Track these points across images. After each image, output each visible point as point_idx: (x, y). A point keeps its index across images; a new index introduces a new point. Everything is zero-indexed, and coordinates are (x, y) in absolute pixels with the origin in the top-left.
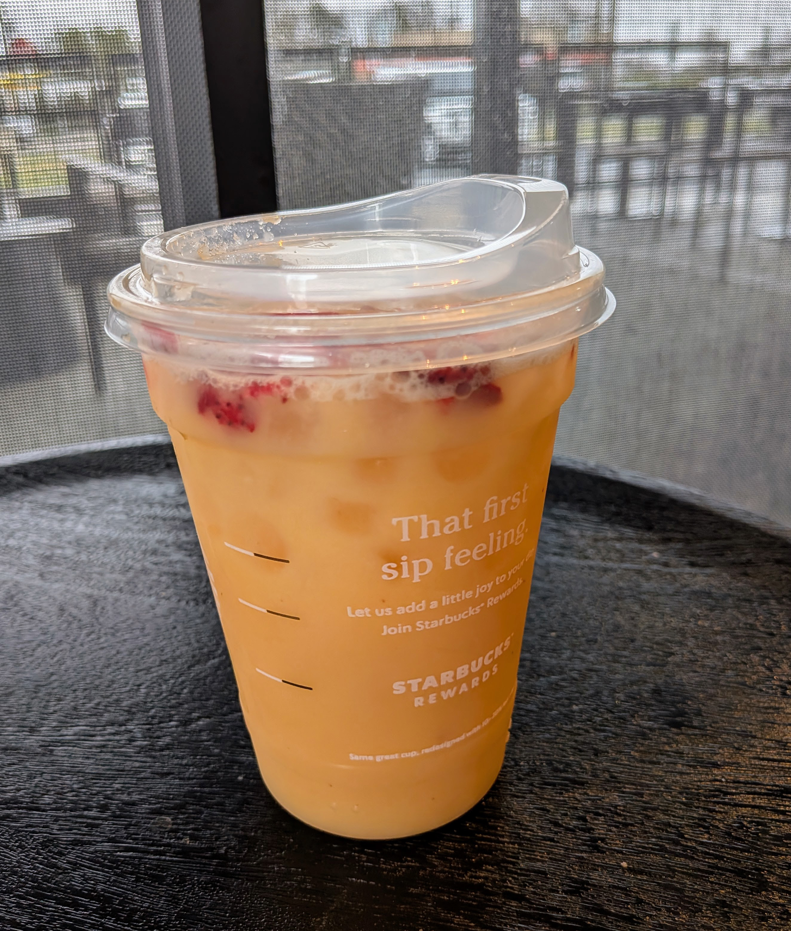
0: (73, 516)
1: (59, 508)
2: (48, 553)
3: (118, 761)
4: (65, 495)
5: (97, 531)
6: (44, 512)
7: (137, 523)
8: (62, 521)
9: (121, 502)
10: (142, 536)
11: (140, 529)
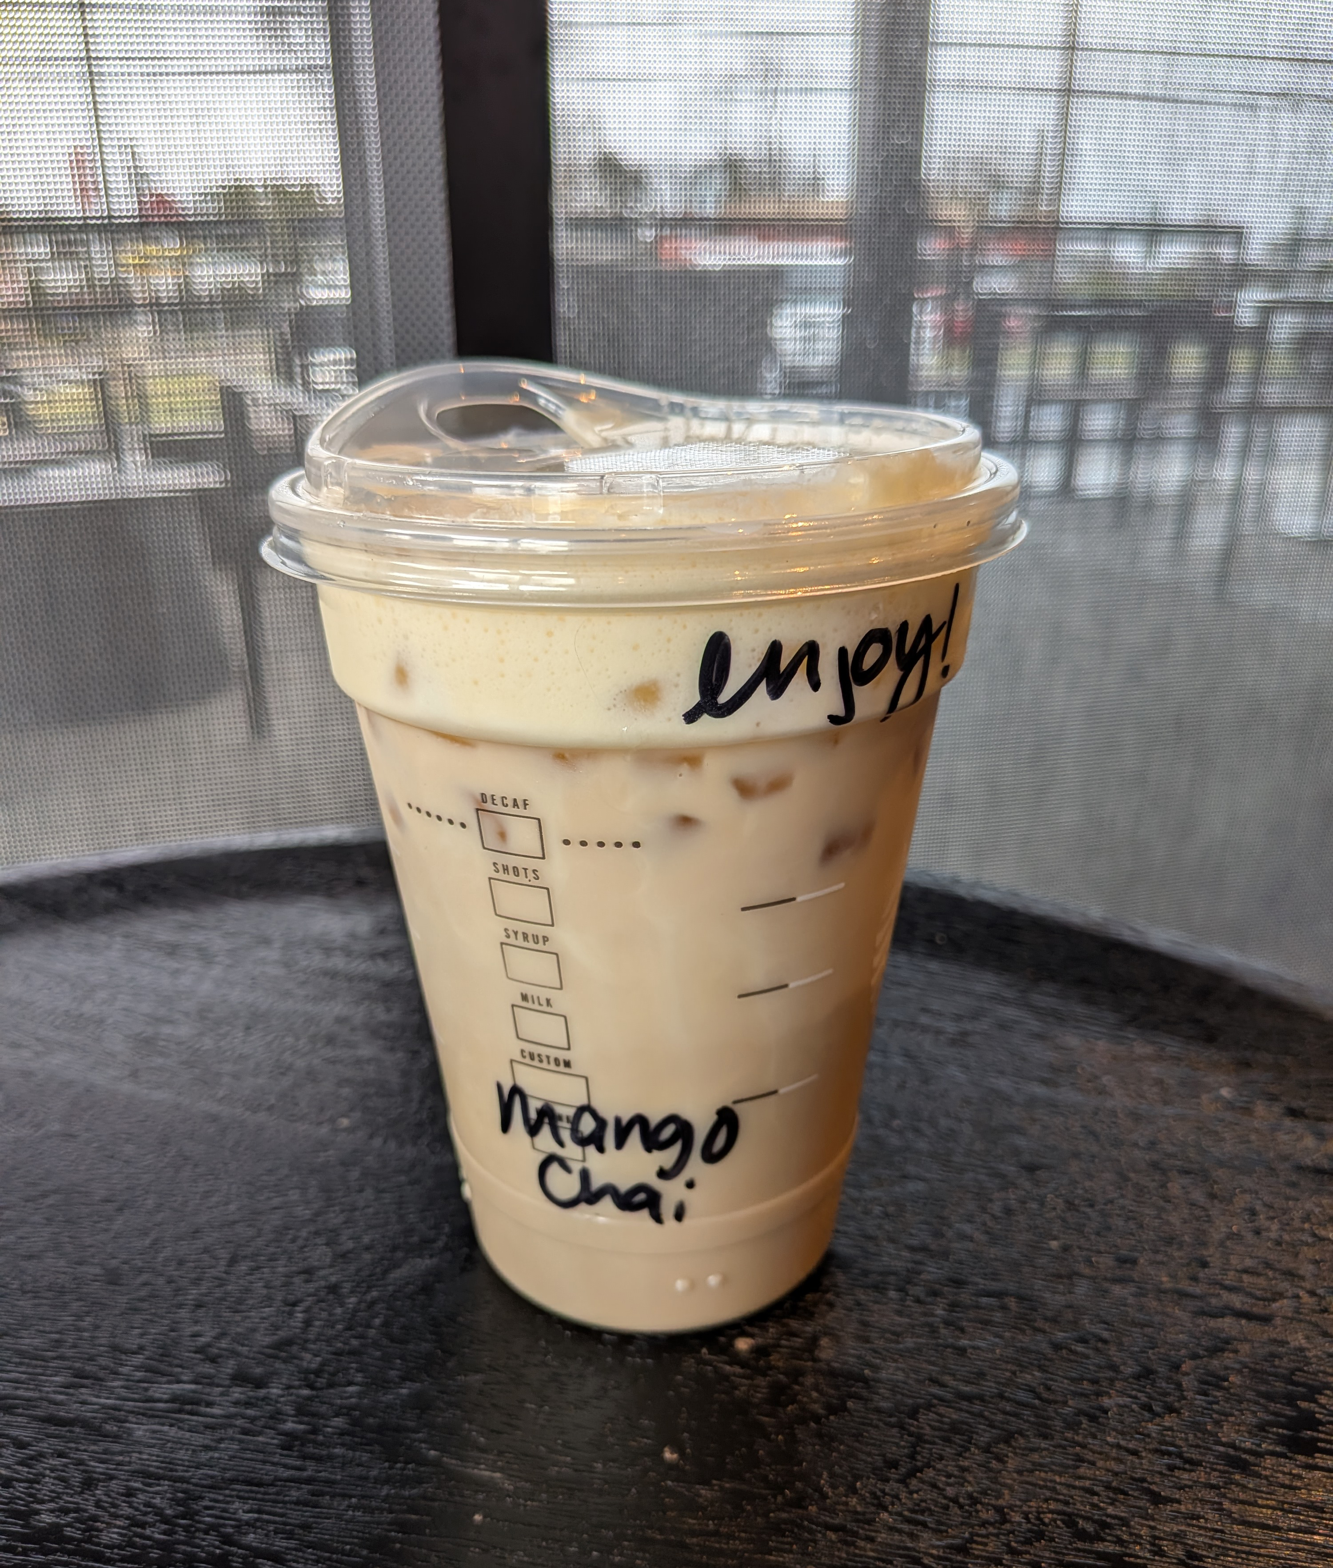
0: (195, 966)
1: (172, 950)
2: (150, 1031)
3: (250, 1463)
4: (185, 927)
5: (235, 995)
6: (146, 956)
7: (303, 983)
8: (176, 973)
9: (277, 945)
10: (309, 1007)
11: (307, 996)
